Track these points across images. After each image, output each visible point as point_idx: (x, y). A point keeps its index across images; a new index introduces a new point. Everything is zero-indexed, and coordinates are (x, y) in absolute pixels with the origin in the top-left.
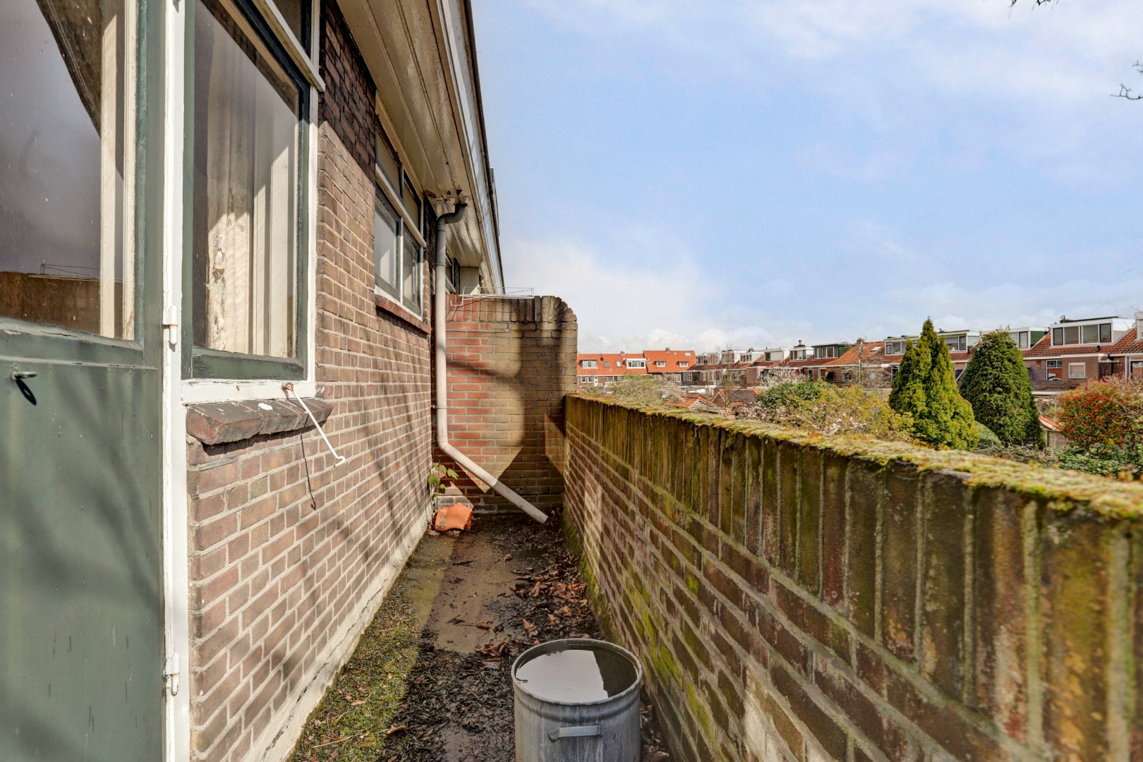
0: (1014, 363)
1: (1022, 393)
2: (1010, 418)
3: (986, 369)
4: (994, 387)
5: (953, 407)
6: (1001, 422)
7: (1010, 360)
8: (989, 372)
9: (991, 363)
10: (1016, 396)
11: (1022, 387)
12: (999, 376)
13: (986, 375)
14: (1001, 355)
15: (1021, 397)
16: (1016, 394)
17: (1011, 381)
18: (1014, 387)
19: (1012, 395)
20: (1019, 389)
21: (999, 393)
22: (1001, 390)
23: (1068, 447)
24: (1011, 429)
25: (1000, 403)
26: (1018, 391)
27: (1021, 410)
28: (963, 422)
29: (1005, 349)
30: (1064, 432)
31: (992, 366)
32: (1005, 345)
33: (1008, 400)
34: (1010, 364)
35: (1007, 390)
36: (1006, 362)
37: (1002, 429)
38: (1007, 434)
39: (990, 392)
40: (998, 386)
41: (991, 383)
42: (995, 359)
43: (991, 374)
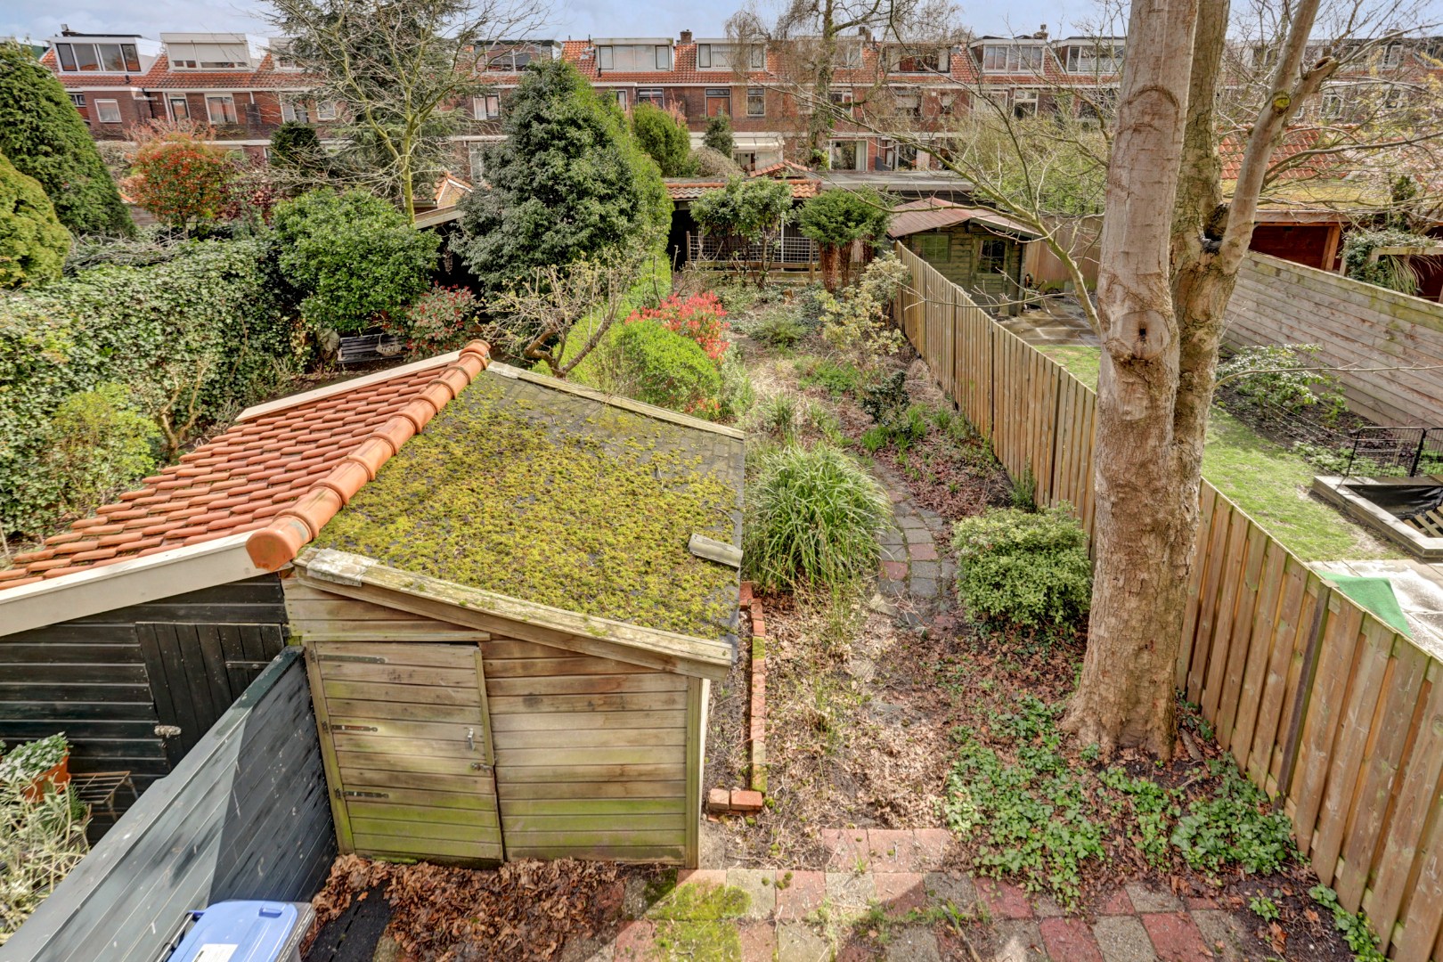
0: (57, 104)
1: (86, 154)
2: (76, 194)
3: (11, 113)
4: (35, 145)
5: (12, 190)
6: (65, 203)
7: (49, 99)
8: (19, 117)
9: (17, 102)
10: (77, 158)
11: (82, 144)
12: (38, 127)
13: (14, 124)
14: (31, 89)
15: (83, 159)
16: (75, 154)
17: (61, 134)
18: (69, 144)
19: (69, 156)
20: (77, 146)
21: (46, 154)
22: (49, 149)
23: (158, 226)
24: (83, 212)
25: (53, 171)
26: (77, 151)
27: (90, 180)
28: (39, 216)
29: (36, 80)
30: (150, 207)
31: (21, 108)
32: (32, 71)
33: (65, 166)
34: (52, 105)
35: (60, 150)
36: (44, 102)
37: (69, 212)
38: (79, 220)
39: (29, 152)
40: (42, 142)
41: (28, 138)
42: (22, 95)
43: (22, 122)
